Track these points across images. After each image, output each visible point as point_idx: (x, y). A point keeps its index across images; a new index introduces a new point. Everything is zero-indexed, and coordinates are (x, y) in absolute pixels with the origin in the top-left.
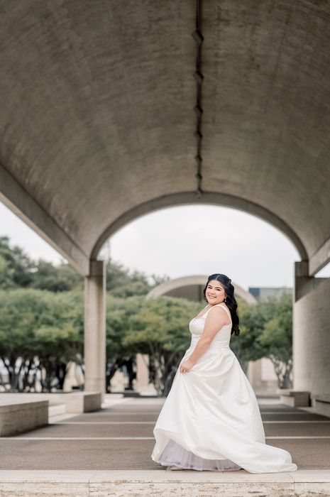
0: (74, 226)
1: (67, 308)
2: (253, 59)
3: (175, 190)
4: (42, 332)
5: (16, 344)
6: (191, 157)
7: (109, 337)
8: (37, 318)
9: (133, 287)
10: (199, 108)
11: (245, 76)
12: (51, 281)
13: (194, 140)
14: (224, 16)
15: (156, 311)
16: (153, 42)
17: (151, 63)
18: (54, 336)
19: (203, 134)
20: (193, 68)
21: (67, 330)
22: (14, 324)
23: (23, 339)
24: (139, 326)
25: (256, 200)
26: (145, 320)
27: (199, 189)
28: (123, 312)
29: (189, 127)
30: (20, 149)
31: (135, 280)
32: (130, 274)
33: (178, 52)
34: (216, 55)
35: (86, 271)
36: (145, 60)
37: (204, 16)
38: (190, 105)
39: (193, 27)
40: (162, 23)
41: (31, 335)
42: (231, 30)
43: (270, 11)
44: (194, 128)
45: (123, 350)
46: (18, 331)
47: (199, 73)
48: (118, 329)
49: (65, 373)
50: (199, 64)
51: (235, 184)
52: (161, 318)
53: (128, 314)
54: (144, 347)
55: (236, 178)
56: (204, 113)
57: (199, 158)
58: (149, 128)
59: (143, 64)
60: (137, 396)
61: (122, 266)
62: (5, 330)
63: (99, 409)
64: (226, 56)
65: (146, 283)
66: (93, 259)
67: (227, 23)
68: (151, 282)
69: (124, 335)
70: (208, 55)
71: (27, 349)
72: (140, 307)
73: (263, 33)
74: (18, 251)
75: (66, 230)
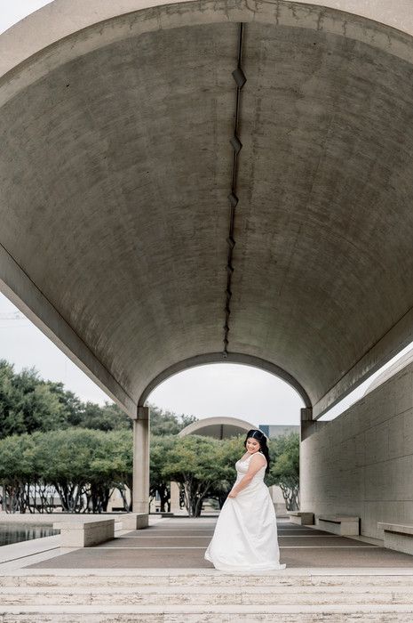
0: (128, 380)
1: (116, 445)
2: (272, 257)
3: (206, 351)
4: (96, 464)
5: (75, 474)
6: (220, 326)
7: (151, 468)
8: (92, 452)
9: (165, 426)
10: (228, 291)
11: (266, 268)
12: (98, 421)
13: (224, 314)
14: (251, 226)
15: (188, 447)
16: (196, 244)
17: (193, 258)
18: (106, 467)
19: (231, 310)
20: (226, 263)
21: (117, 463)
22: (73, 458)
23: (80, 469)
24: (175, 460)
25: (270, 360)
26: (180, 454)
27: (226, 351)
28: (162, 447)
29: (219, 304)
30: (93, 323)
31: (167, 420)
32: (163, 413)
33: (215, 251)
34: (244, 253)
35: (134, 416)
36: (189, 257)
37: (236, 226)
38: (222, 289)
39: (227, 233)
40: (203, 231)
41: (87, 466)
42: (256, 236)
43: (286, 224)
44: (224, 305)
45: (160, 478)
46: (76, 463)
47: (230, 266)
48: (157, 462)
49: (108, 498)
50: (230, 259)
51: (255, 347)
52: (193, 452)
53: (166, 449)
54: (178, 477)
55: (255, 342)
56: (233, 296)
57: (227, 328)
58: (189, 305)
59: (188, 260)
60: (172, 516)
61: (157, 408)
62: (66, 463)
63: (147, 527)
64: (251, 254)
65: (176, 422)
66: (140, 406)
67: (253, 231)
68: (180, 421)
69: (163, 467)
70: (237, 253)
71: (82, 478)
72: (175, 443)
73: (280, 239)
74: (70, 395)
75: (122, 384)
